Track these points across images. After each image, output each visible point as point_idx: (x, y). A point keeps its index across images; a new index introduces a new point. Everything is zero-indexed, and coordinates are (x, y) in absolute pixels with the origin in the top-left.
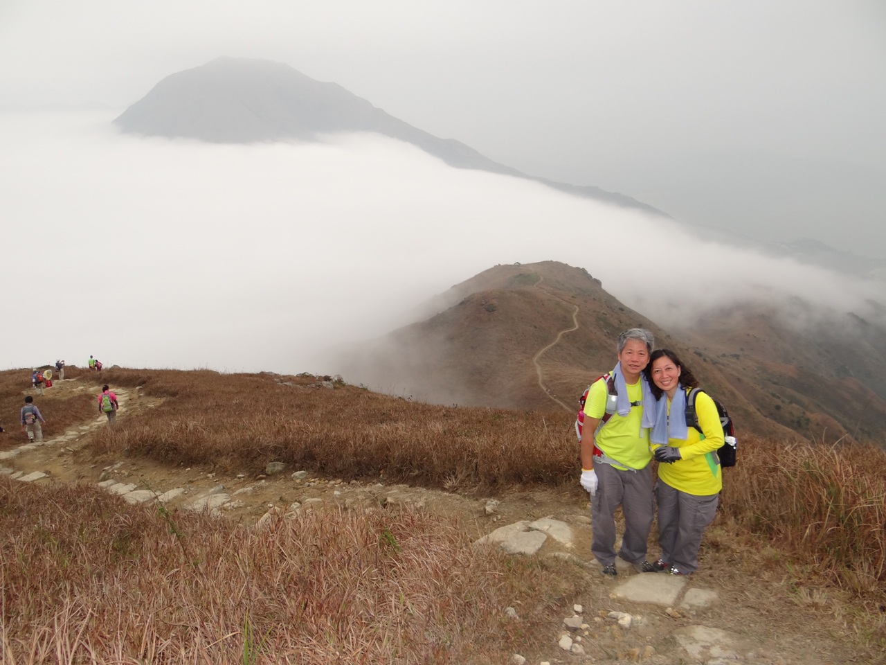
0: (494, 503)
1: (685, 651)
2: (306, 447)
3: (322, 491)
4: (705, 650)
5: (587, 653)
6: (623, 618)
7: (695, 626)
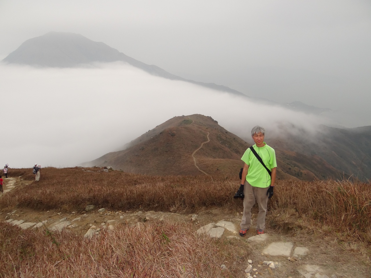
0: (195, 216)
1: (304, 277)
2: (104, 197)
3: (113, 217)
4: (313, 276)
6: (270, 264)
7: (305, 265)
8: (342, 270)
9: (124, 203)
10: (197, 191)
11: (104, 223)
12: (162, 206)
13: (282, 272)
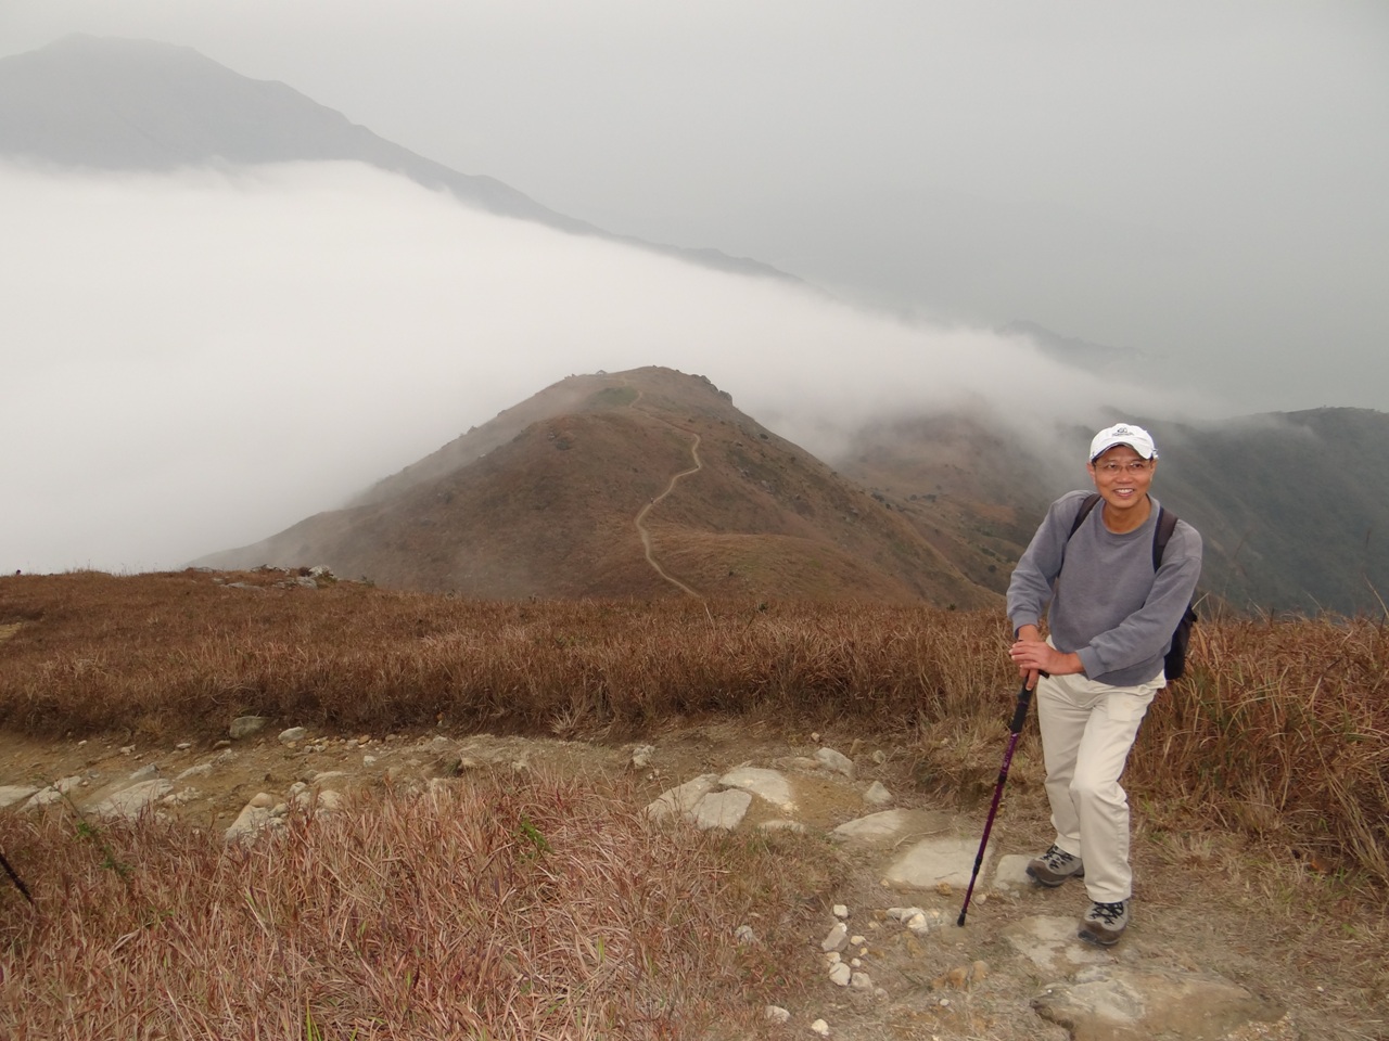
0: (645, 750)
1: (1029, 959)
2: (300, 685)
3: (339, 759)
4: (1058, 955)
5: (876, 985)
6: (911, 917)
7: (1033, 917)
8: (1160, 932)
9: (379, 705)
10: (651, 659)
11: (303, 785)
12: (521, 714)
13: (954, 944)
